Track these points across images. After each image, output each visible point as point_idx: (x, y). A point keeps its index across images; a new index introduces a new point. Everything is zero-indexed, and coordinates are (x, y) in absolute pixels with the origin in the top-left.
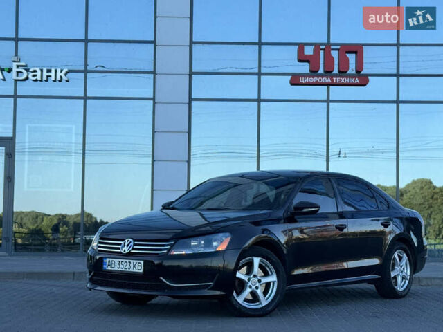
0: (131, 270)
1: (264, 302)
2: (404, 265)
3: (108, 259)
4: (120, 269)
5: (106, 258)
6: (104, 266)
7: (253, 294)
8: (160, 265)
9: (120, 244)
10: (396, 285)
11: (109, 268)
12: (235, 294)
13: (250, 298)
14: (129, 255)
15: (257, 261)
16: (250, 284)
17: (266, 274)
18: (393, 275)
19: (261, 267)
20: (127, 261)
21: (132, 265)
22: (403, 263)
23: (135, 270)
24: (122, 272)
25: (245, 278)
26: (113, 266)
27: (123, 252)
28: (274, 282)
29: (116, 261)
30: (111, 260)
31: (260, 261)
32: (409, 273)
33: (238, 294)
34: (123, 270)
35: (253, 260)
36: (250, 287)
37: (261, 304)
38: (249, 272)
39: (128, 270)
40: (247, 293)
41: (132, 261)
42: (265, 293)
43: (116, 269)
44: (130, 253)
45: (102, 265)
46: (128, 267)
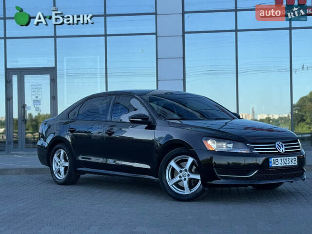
0: (290, 164)
3: (273, 159)
4: (282, 165)
5: (271, 158)
6: (270, 164)
11: (274, 165)
20: (287, 158)
21: (290, 161)
23: (292, 164)
24: (284, 167)
26: (277, 163)
27: (281, 152)
29: (279, 159)
30: (275, 159)
34: (285, 165)
39: (288, 165)
41: (290, 158)
43: (279, 165)
44: (285, 152)
45: (269, 164)
46: (288, 162)
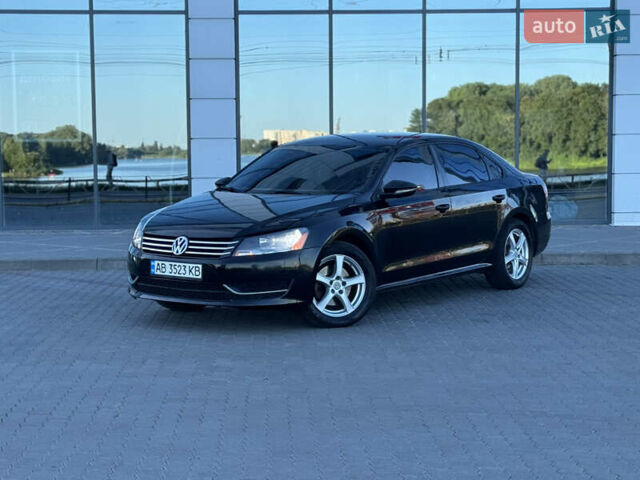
0: (187, 275)
1: (350, 308)
2: (522, 247)
3: (156, 262)
4: (173, 274)
5: (154, 260)
6: (153, 270)
7: (337, 299)
8: (222, 269)
9: (171, 243)
10: (511, 272)
11: (158, 273)
12: (314, 301)
13: (333, 304)
14: (184, 258)
15: (340, 259)
16: (332, 287)
17: (352, 275)
18: (507, 260)
19: (345, 266)
20: (181, 264)
21: (187, 269)
22: (520, 245)
23: (191, 276)
24: (175, 278)
25: (326, 281)
26: (164, 270)
27: (175, 253)
28: (361, 284)
29: (167, 264)
30: (160, 263)
31: (345, 259)
32: (527, 257)
33: (319, 301)
34: (177, 275)
35: (335, 258)
36: (333, 291)
37: (346, 311)
38: (331, 273)
39: (182, 275)
40: (329, 298)
41: (187, 265)
42: (351, 298)
43: (167, 273)
44: (184, 254)
45: (150, 269)
46: (182, 271)
